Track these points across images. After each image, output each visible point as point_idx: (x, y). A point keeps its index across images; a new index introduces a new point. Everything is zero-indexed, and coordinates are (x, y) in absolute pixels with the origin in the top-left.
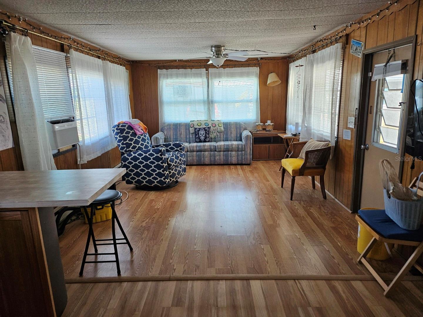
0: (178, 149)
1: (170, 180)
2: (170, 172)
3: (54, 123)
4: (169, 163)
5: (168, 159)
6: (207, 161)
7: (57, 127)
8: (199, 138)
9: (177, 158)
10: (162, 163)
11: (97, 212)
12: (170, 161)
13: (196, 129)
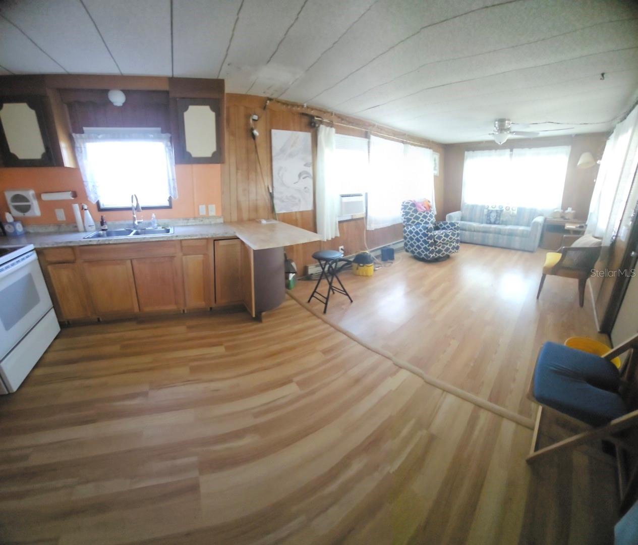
0: (453, 228)
1: (436, 255)
2: (436, 248)
3: (343, 196)
4: (436, 239)
5: (435, 236)
6: (490, 242)
7: (345, 199)
8: (489, 219)
9: (447, 236)
10: (428, 239)
11: (360, 268)
12: (437, 238)
13: (489, 210)
